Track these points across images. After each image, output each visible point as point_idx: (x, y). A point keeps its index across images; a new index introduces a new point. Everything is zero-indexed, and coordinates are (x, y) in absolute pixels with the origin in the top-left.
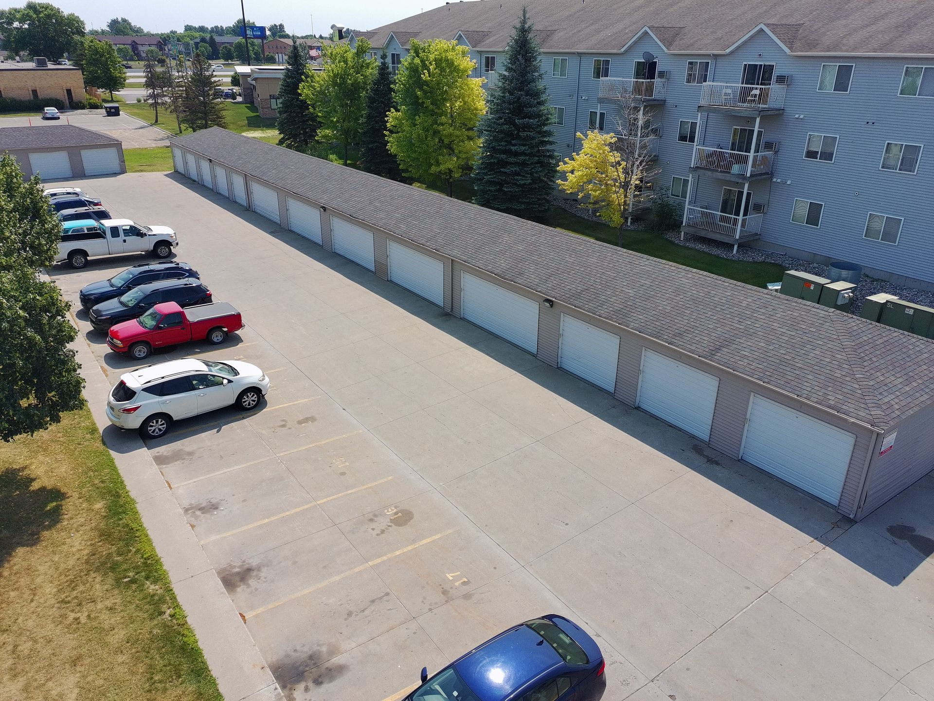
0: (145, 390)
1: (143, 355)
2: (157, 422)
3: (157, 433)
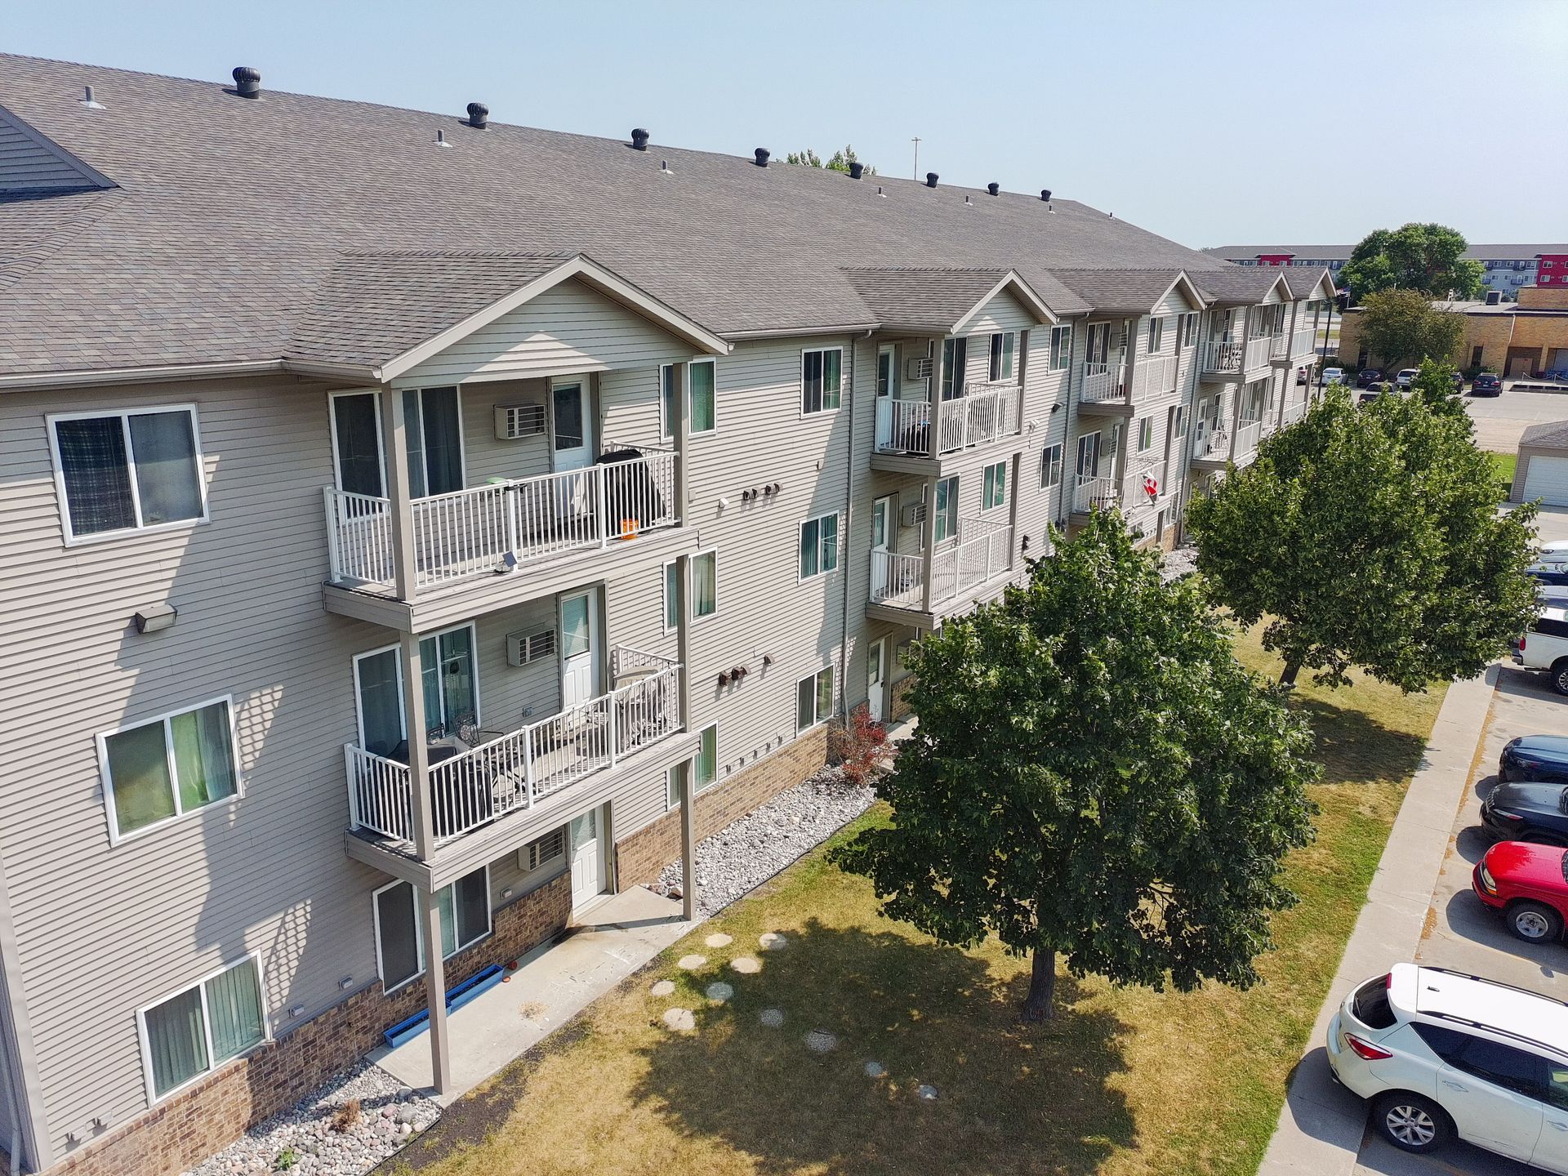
0: (1418, 1027)
1: (1534, 933)
2: (1415, 1115)
3: (1405, 1137)
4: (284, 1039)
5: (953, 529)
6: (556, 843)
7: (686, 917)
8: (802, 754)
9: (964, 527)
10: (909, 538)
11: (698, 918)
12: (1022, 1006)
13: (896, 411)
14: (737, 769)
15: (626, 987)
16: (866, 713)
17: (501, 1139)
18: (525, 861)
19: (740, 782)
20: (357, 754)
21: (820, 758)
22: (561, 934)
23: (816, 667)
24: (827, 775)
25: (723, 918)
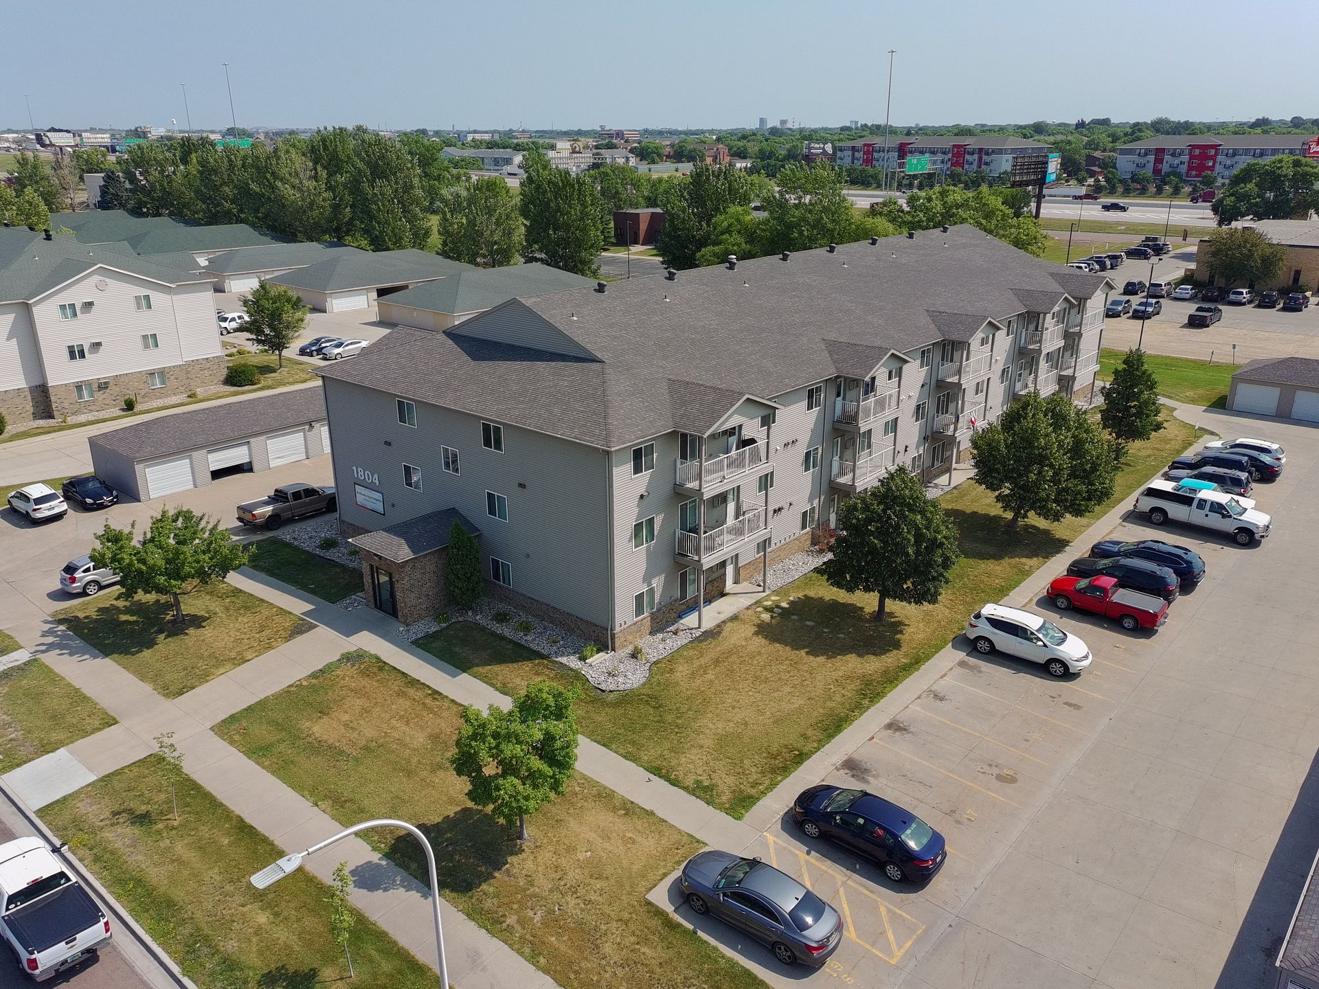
0: (986, 618)
1: (1063, 606)
2: (983, 642)
3: (977, 647)
4: (658, 610)
5: (869, 446)
6: (723, 564)
7: (764, 591)
8: (803, 540)
9: (874, 447)
10: (848, 453)
11: (768, 592)
12: (875, 618)
13: (844, 405)
14: (778, 544)
15: (748, 608)
16: (828, 525)
17: (720, 639)
18: (714, 570)
19: (779, 549)
20: (678, 531)
21: (809, 542)
22: (723, 595)
23: (808, 508)
24: (812, 549)
25: (776, 592)
